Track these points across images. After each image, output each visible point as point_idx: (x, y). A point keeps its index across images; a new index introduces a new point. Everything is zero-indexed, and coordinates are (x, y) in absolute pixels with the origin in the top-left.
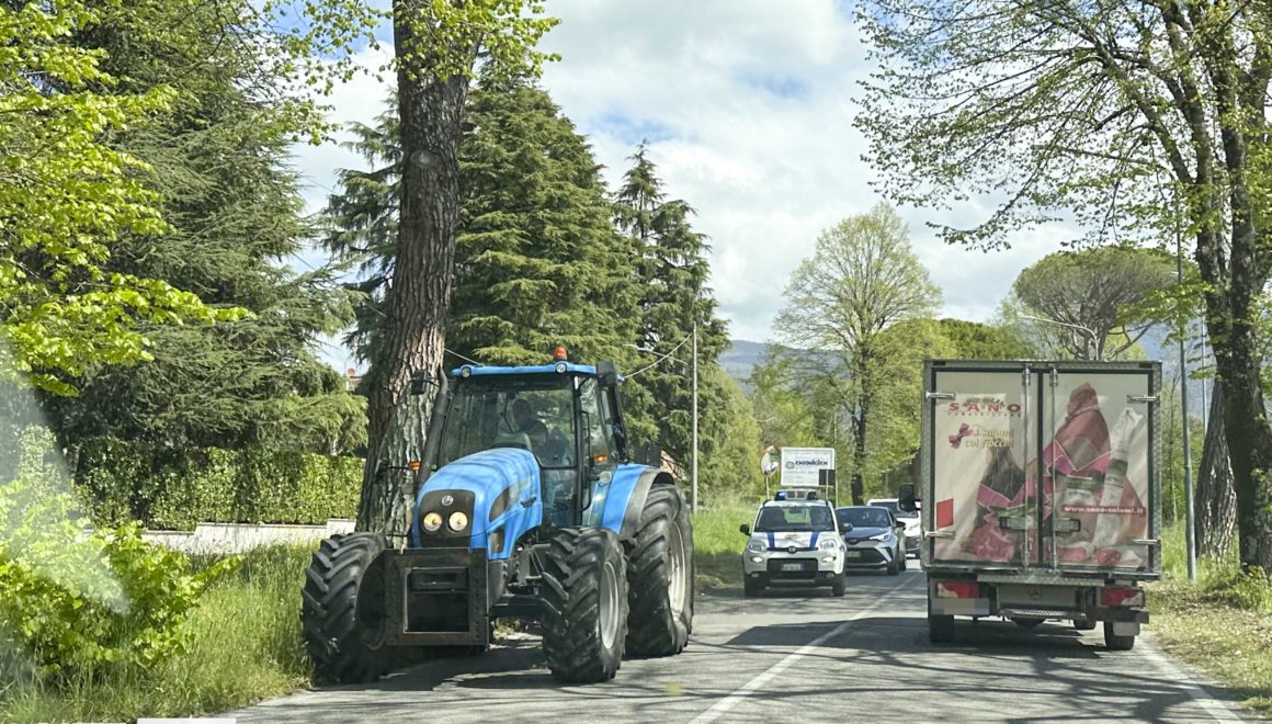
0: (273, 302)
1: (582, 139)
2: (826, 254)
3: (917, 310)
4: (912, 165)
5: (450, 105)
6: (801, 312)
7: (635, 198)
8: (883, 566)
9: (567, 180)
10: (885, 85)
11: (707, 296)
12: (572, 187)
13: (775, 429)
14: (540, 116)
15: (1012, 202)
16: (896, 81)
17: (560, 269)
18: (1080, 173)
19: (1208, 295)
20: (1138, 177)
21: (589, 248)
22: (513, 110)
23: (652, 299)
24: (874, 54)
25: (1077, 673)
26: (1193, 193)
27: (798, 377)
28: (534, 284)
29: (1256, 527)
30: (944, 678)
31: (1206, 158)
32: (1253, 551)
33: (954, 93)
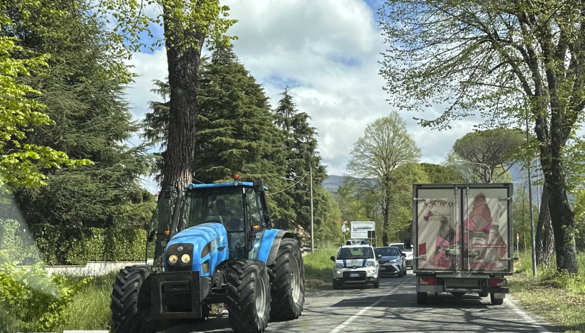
0: (119, 161)
1: (259, 86)
2: (369, 135)
3: (410, 159)
4: (406, 92)
5: (192, 65)
6: (359, 161)
7: (284, 112)
8: (396, 273)
9: (253, 104)
10: (393, 55)
11: (317, 155)
12: (255, 107)
13: (348, 214)
14: (240, 76)
15: (452, 107)
16: (398, 53)
17: (250, 144)
18: (482, 93)
19: (540, 146)
20: (508, 95)
21: (263, 134)
22: (227, 73)
23: (292, 157)
24: (388, 40)
25: (485, 321)
26: (534, 100)
27: (359, 190)
28: (239, 151)
29: (564, 251)
30: (424, 325)
31: (539, 84)
32: (562, 262)
33: (424, 58)
